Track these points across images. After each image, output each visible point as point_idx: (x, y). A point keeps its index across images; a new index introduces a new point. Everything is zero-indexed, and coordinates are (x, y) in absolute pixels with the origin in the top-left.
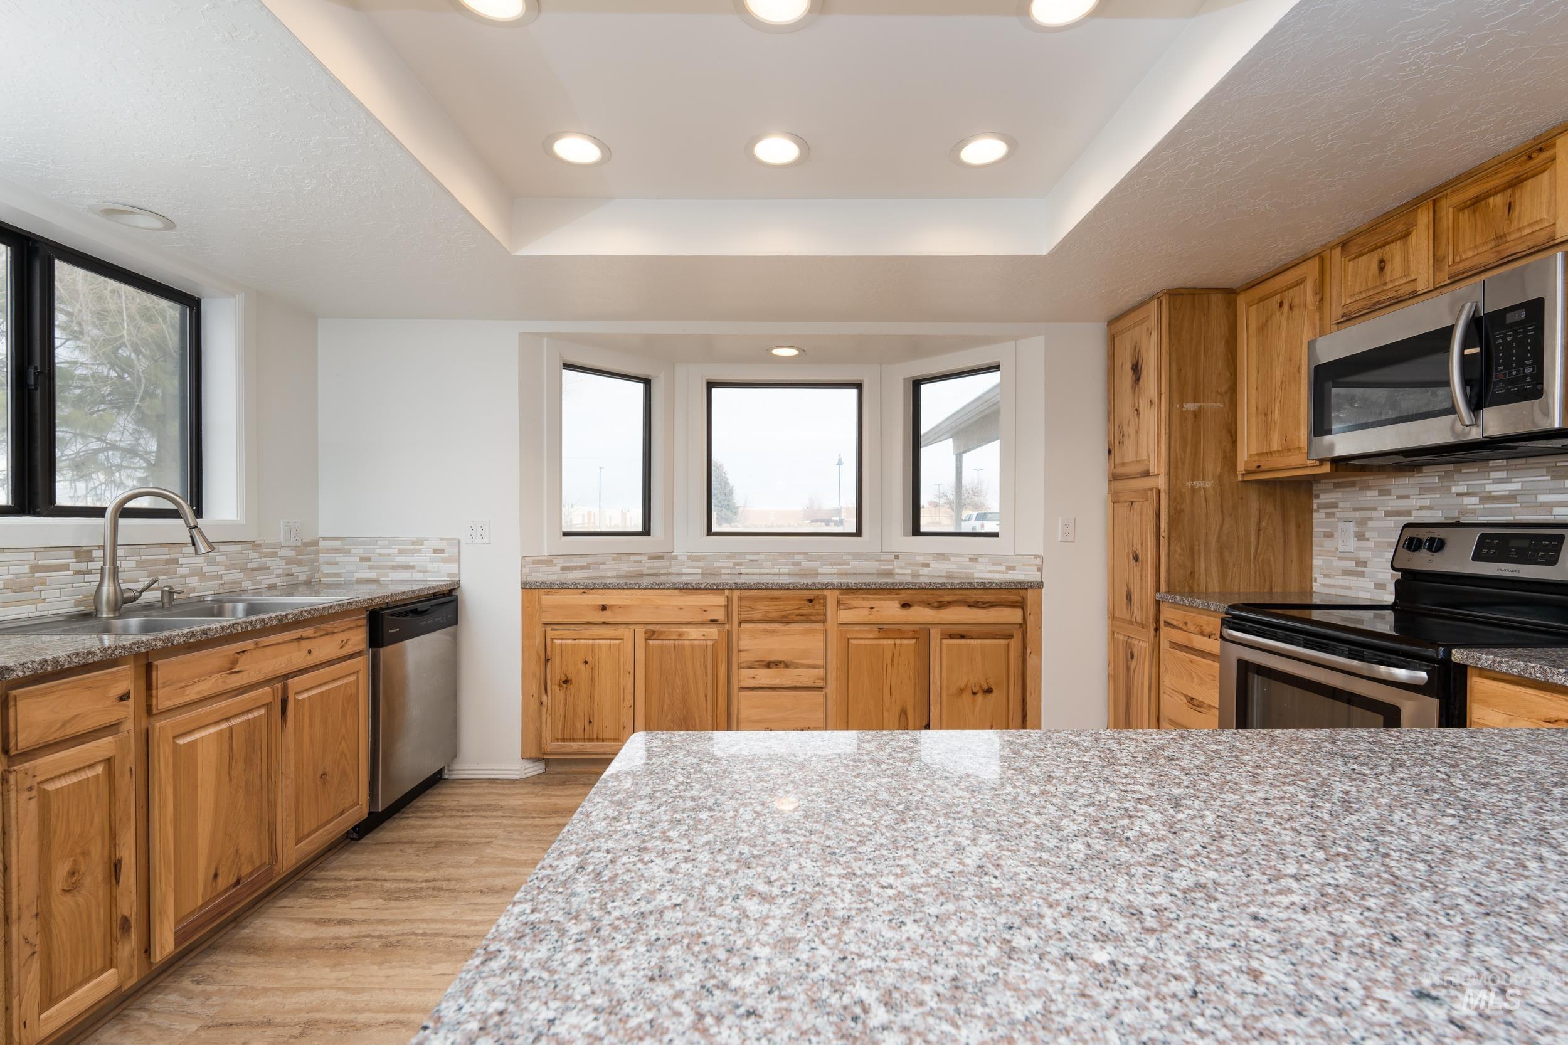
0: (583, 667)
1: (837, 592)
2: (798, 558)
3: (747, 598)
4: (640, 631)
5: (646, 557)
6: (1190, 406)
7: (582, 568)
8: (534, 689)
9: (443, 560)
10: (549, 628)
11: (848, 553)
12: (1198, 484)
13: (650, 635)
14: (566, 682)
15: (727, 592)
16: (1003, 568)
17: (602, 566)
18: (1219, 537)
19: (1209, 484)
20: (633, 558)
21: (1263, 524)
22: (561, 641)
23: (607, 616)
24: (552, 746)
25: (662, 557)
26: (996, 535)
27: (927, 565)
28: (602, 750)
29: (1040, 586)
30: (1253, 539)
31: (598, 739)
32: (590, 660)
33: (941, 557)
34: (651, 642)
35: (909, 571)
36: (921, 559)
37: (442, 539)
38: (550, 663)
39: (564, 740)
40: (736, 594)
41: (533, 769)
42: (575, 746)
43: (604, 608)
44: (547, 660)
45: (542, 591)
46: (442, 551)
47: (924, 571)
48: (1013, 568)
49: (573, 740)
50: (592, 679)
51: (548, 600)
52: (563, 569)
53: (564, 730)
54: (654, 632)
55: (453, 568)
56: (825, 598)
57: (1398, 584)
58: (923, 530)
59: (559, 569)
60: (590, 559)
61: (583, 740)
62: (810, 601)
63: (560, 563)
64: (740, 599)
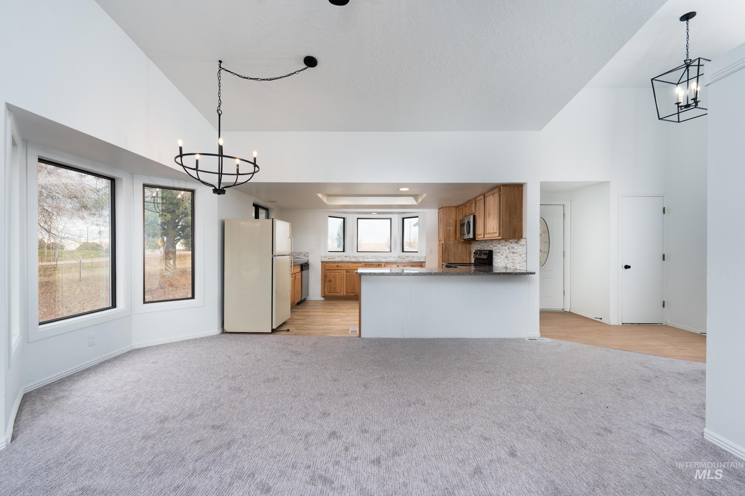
0: (333, 278)
1: (384, 263)
2: (377, 257)
3: (366, 264)
4: (345, 271)
5: (344, 257)
6: (448, 228)
7: (332, 259)
8: (323, 283)
9: (306, 257)
10: (327, 270)
11: (388, 256)
12: (450, 242)
13: (347, 272)
14: (330, 281)
15: (362, 263)
16: (419, 259)
17: (336, 258)
18: (454, 252)
19: (452, 242)
20: (342, 257)
21: (462, 250)
22: (328, 273)
23: (338, 268)
24: (327, 294)
25: (347, 257)
26: (417, 252)
27: (405, 259)
28: (337, 295)
29: (425, 262)
30: (460, 253)
31: (336, 293)
32: (335, 277)
33: (407, 257)
34: (347, 273)
35: (401, 260)
36: (403, 257)
37: (306, 252)
38: (327, 277)
39: (329, 293)
40: (364, 264)
41: (322, 299)
42: (332, 294)
43: (338, 266)
44: (326, 277)
45: (325, 263)
46: (305, 255)
47: (404, 260)
48: (420, 259)
49: (331, 293)
50: (335, 281)
51: (327, 265)
52: (328, 259)
53: (329, 291)
54: (347, 271)
55: (307, 258)
56: (382, 265)
57: (474, 260)
58: (405, 251)
59: (327, 259)
60: (333, 257)
61: (333, 293)
62: (379, 265)
63: (328, 257)
64: (365, 264)
